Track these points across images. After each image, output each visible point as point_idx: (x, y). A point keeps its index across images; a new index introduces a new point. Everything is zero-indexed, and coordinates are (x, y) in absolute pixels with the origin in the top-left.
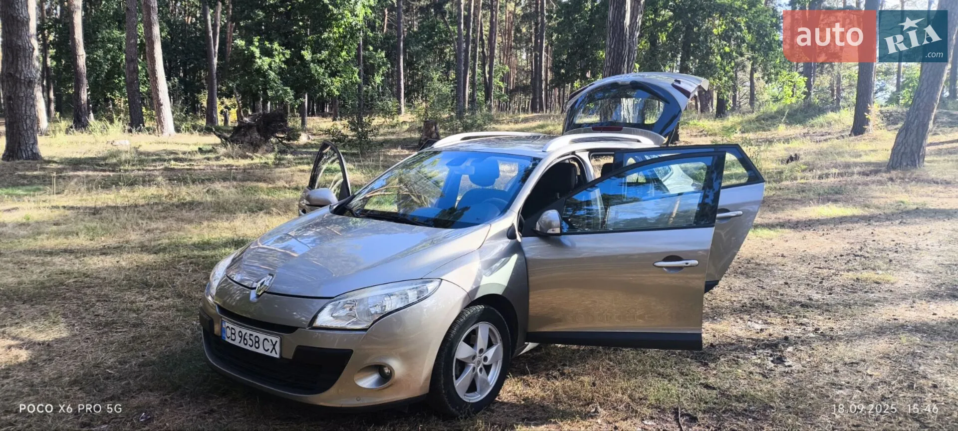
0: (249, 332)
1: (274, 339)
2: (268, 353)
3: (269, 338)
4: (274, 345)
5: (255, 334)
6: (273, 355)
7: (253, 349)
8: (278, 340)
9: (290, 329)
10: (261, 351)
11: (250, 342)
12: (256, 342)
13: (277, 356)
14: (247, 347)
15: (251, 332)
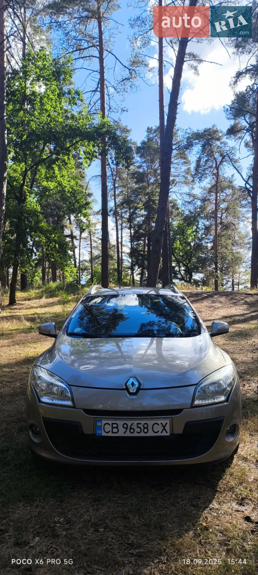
0: (136, 422)
1: (164, 422)
2: (159, 434)
3: (159, 422)
4: (164, 427)
5: (143, 422)
6: (164, 434)
7: (142, 434)
8: (168, 422)
9: (178, 411)
10: (151, 434)
11: (139, 430)
12: (145, 428)
13: (168, 434)
14: (135, 434)
15: (138, 422)
